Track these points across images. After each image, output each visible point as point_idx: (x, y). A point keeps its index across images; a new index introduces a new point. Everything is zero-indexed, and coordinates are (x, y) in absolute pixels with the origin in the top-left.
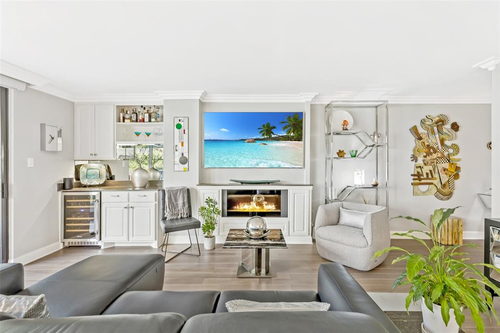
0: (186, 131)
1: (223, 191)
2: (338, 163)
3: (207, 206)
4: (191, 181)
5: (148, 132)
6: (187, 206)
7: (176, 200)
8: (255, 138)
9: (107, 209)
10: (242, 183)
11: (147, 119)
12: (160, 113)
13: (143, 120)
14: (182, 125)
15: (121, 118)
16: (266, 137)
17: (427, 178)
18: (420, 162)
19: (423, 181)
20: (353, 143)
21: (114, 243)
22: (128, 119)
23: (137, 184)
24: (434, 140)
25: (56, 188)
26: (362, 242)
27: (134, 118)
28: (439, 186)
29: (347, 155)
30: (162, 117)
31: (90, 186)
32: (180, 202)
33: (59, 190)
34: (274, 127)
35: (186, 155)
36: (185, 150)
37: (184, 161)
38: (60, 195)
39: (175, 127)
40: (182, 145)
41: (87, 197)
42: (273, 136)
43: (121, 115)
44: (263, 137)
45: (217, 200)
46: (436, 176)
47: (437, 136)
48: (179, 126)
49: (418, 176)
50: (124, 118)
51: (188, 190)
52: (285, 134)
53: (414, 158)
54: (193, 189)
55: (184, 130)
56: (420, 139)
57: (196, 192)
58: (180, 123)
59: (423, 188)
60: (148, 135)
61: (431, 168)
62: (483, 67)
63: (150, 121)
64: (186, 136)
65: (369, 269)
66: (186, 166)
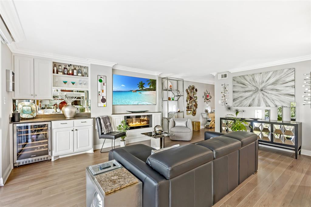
4: (109, 112)
5: (73, 81)
8: (136, 90)
9: (57, 133)
10: (132, 112)
11: (75, 74)
13: (73, 74)
14: (103, 80)
15: (55, 71)
16: (141, 89)
17: (190, 108)
18: (188, 102)
19: (189, 109)
21: (59, 156)
22: (61, 72)
23: (68, 115)
24: (191, 95)
26: (189, 131)
27: (66, 72)
28: (193, 111)
29: (171, 99)
30: (88, 74)
33: (10, 123)
34: (144, 84)
35: (105, 97)
36: (104, 94)
37: (104, 100)
39: (98, 81)
40: (103, 92)
42: (144, 88)
43: (55, 69)
44: (140, 89)
46: (192, 107)
47: (193, 93)
48: (101, 81)
49: (188, 107)
50: (58, 71)
51: (108, 117)
52: (149, 87)
53: (187, 101)
54: (110, 117)
55: (104, 83)
56: (188, 94)
58: (101, 79)
59: (189, 112)
61: (191, 104)
62: (213, 74)
63: (77, 75)
64: (105, 87)
66: (105, 103)
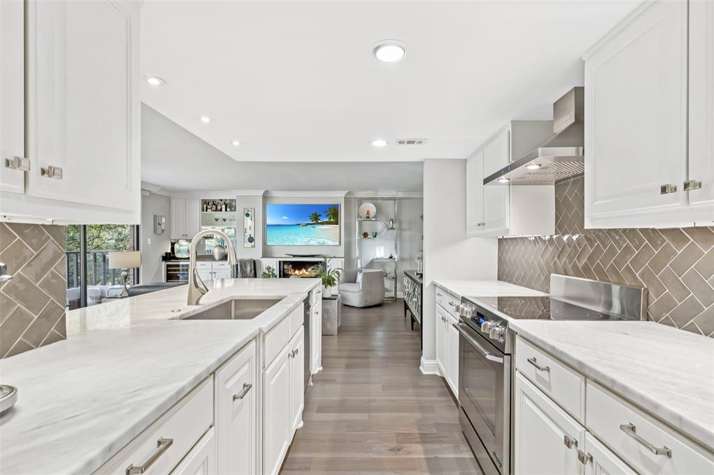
0: (253, 219)
1: (280, 262)
2: (366, 242)
3: (267, 272)
4: (256, 254)
5: (225, 218)
6: (253, 271)
7: (246, 268)
8: (307, 223)
10: (294, 256)
11: (224, 209)
12: (233, 204)
13: (221, 210)
14: (250, 214)
15: (205, 209)
16: (314, 222)
20: (380, 226)
22: (210, 209)
23: (217, 257)
25: (161, 259)
27: (214, 208)
29: (370, 236)
30: (235, 207)
31: (181, 259)
32: (248, 269)
33: (163, 260)
34: (320, 216)
35: (252, 236)
36: (252, 232)
37: (251, 240)
38: (164, 264)
39: (245, 215)
40: (250, 229)
41: (178, 266)
42: (319, 221)
43: (205, 206)
44: (312, 223)
45: (275, 268)
48: (247, 215)
50: (207, 208)
51: (254, 261)
52: (327, 220)
54: (258, 261)
57: (260, 262)
58: (248, 212)
60: (225, 220)
63: (226, 210)
64: (253, 222)
65: (362, 306)
66: (253, 243)
